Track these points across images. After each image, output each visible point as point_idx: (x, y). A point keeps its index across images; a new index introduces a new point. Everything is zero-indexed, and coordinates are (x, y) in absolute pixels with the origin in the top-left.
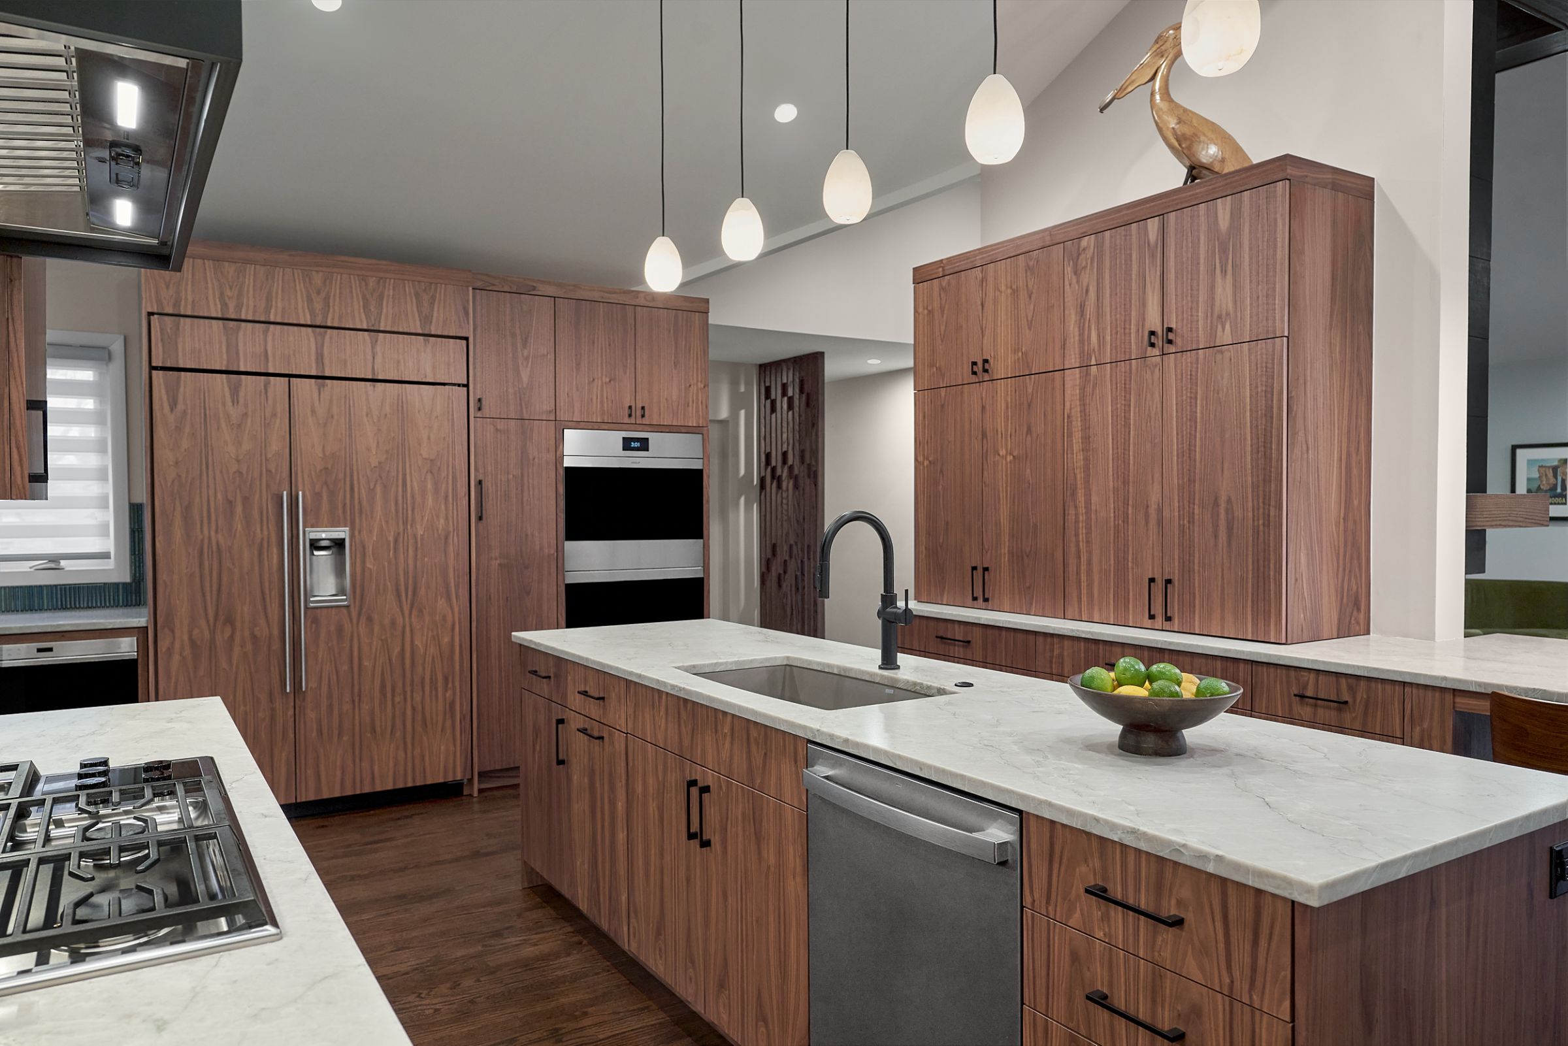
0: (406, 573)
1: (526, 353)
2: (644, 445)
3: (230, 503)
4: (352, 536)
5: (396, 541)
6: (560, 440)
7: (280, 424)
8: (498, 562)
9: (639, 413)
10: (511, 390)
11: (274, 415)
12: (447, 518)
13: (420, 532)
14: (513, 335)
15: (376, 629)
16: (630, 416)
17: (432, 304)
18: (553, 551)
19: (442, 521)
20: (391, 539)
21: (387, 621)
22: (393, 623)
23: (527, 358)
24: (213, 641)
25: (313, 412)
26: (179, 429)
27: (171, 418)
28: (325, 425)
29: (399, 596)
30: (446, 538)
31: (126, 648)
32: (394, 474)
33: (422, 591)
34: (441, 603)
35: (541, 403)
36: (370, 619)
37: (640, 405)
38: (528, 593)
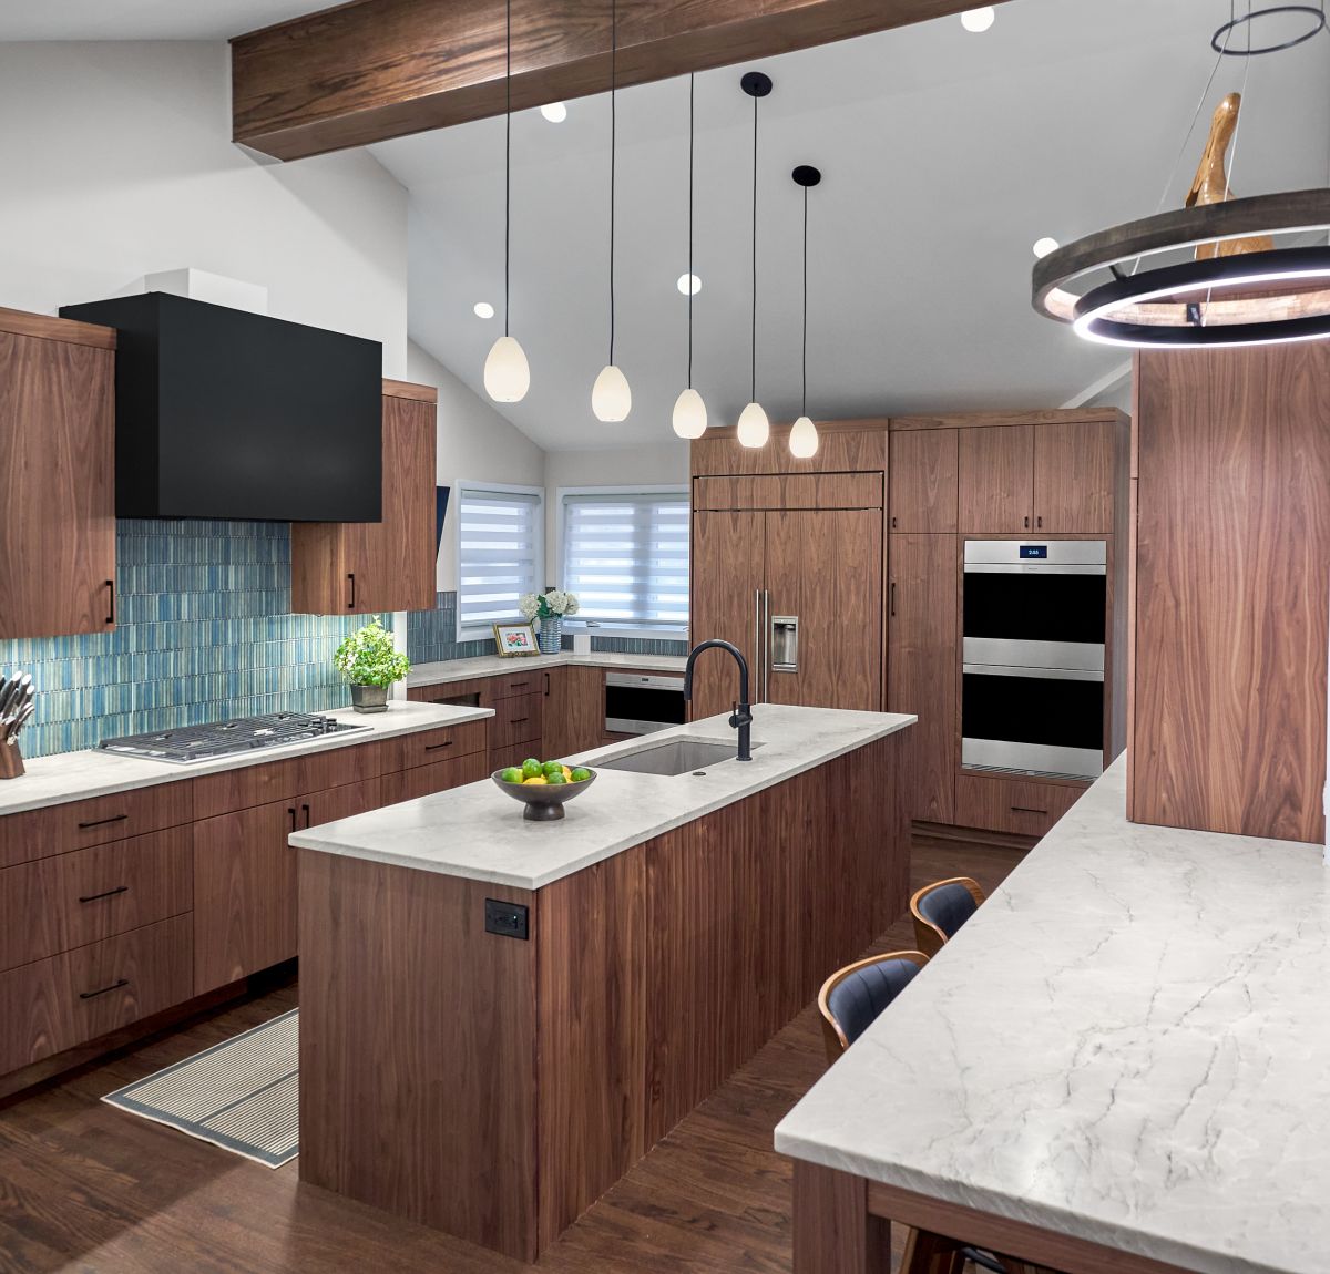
0: (835, 651)
1: (933, 478)
2: (1042, 552)
3: (731, 597)
4: (800, 623)
5: (829, 628)
6: (961, 550)
7: (759, 544)
8: (907, 650)
9: (1036, 524)
10: (920, 510)
11: (757, 537)
12: (865, 613)
13: (845, 623)
14: (923, 464)
15: (814, 692)
16: (1026, 526)
17: (858, 449)
18: (952, 645)
19: (861, 615)
20: (825, 626)
21: (821, 688)
22: (826, 690)
23: (934, 482)
24: (720, 686)
25: (778, 534)
26: (706, 548)
27: (702, 542)
28: (785, 543)
29: (830, 670)
30: (864, 626)
31: (678, 684)
32: (828, 578)
33: (846, 668)
34: (859, 677)
35: (946, 519)
36: (810, 685)
37: (1037, 515)
38: (931, 678)
